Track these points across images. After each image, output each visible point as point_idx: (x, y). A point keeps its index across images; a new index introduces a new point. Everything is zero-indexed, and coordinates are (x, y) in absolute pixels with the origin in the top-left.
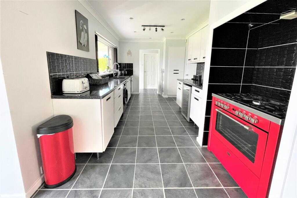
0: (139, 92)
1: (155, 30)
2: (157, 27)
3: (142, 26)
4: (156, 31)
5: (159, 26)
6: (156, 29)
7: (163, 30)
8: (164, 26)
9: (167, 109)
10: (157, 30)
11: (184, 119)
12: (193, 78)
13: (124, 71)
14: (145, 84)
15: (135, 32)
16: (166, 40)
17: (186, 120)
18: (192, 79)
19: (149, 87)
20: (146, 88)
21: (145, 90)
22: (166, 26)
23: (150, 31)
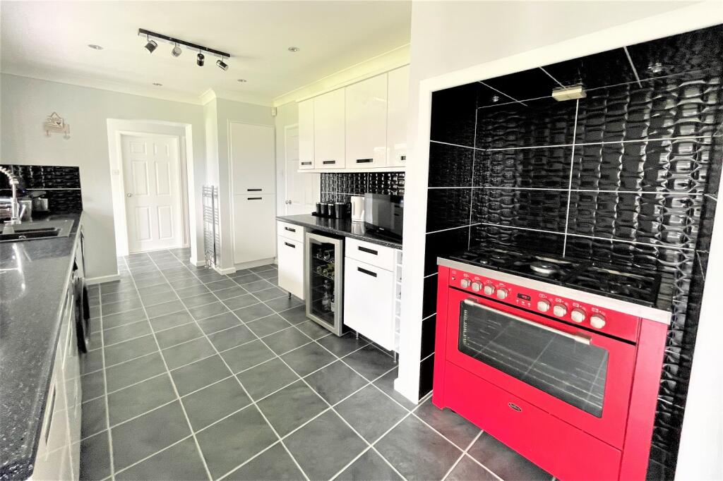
0: (117, 273)
1: (197, 59)
2: (204, 53)
3: (142, 31)
4: (201, 64)
5: (209, 50)
6: (201, 57)
7: (223, 65)
8: (228, 55)
9: (258, 314)
10: (205, 61)
11: (322, 332)
12: (315, 210)
13: (33, 199)
14: (133, 237)
15: (95, 47)
16: (218, 99)
17: (330, 332)
18: (314, 214)
19: (149, 246)
20: (137, 251)
21: (135, 258)
22: (233, 56)
23: (174, 57)
